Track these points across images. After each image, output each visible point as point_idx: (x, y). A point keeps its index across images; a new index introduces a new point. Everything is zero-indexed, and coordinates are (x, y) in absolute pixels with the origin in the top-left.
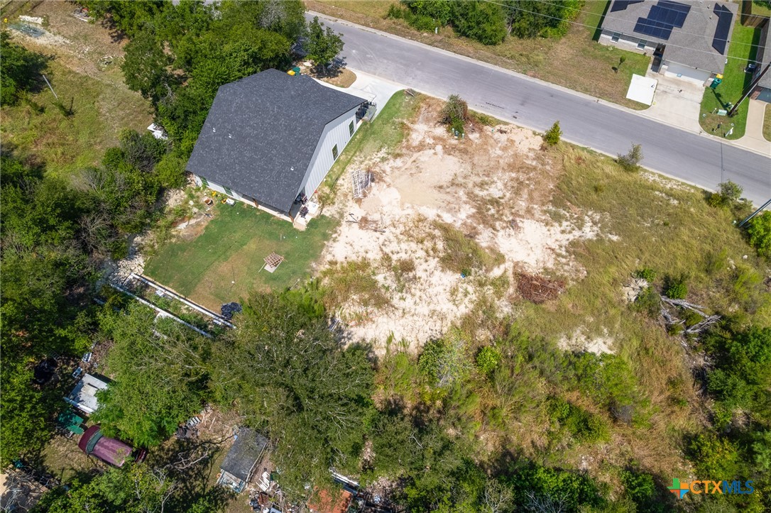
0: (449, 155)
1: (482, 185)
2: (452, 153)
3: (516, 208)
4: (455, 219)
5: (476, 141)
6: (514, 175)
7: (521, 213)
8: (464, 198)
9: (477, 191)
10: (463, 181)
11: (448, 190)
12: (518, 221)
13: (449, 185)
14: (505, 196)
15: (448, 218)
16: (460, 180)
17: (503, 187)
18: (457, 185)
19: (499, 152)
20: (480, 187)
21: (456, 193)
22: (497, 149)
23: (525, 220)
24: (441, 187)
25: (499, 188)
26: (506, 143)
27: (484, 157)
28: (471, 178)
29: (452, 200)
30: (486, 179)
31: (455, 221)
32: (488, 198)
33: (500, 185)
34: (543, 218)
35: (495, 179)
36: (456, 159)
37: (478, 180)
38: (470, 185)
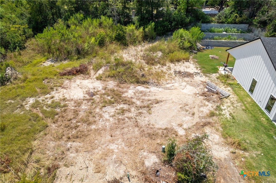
0: (166, 129)
1: (123, 111)
2: (165, 131)
3: (90, 103)
4: (135, 89)
5: (145, 154)
6: (93, 127)
7: (85, 102)
8: (134, 100)
9: (126, 107)
10: (140, 111)
11: (150, 102)
12: (88, 97)
13: (151, 106)
14: (101, 109)
15: (141, 88)
16: (144, 111)
17: (103, 114)
18: (145, 107)
19: (113, 147)
20: (124, 110)
21: (142, 102)
22: (116, 151)
23: (82, 98)
24: (157, 102)
25: (106, 113)
26: (106, 163)
27: (129, 136)
28: (135, 115)
29: (143, 97)
30: (120, 117)
31: (135, 88)
32: (115, 104)
33: (106, 116)
34: (67, 102)
35: (111, 119)
36: (157, 126)
37: (127, 114)
38: (133, 109)
